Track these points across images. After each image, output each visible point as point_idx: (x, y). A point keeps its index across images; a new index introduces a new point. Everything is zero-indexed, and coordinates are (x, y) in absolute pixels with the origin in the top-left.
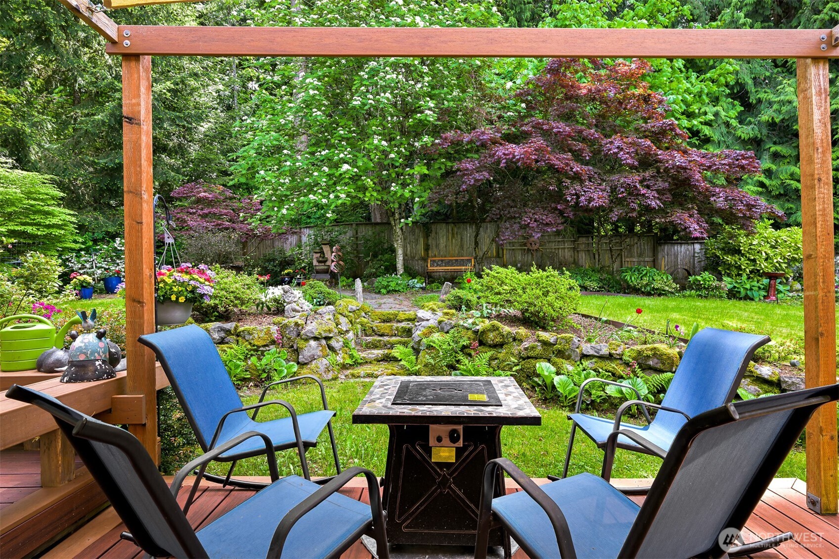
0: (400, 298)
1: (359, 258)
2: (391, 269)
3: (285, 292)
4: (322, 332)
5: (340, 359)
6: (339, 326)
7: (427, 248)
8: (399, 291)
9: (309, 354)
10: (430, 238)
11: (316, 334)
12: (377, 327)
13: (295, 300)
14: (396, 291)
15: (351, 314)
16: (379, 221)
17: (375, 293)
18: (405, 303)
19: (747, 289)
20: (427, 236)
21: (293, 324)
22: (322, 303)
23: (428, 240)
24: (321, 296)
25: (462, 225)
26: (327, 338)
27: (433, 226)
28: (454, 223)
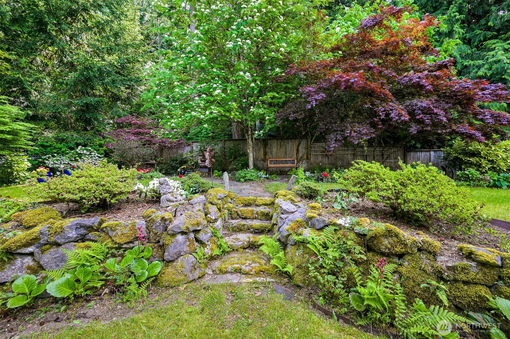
0: (254, 185)
1: (226, 159)
2: (246, 165)
3: (161, 184)
4: (190, 227)
5: (207, 251)
6: (209, 215)
7: (265, 154)
8: (252, 180)
9: (175, 251)
10: (267, 148)
11: (183, 228)
12: (241, 211)
13: (170, 191)
14: (250, 180)
15: (219, 202)
16: (237, 138)
17: (237, 181)
18: (258, 189)
19: (495, 180)
20: (265, 146)
21: (159, 219)
22: (197, 191)
23: (266, 149)
24: (197, 185)
25: (286, 141)
26: (196, 231)
27: (269, 141)
28: (281, 139)
